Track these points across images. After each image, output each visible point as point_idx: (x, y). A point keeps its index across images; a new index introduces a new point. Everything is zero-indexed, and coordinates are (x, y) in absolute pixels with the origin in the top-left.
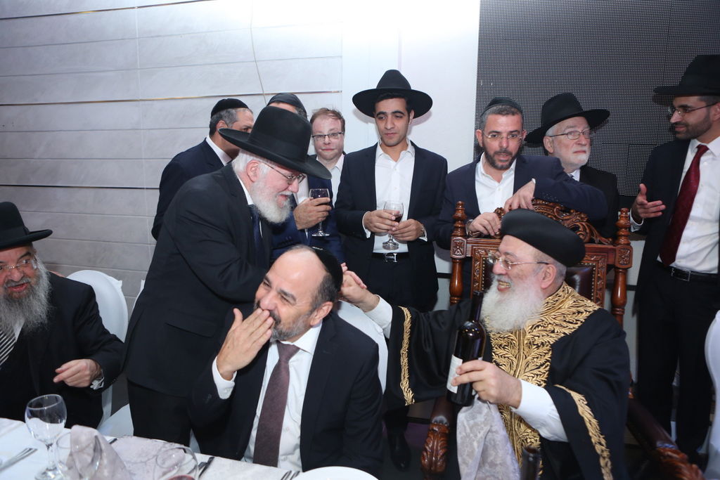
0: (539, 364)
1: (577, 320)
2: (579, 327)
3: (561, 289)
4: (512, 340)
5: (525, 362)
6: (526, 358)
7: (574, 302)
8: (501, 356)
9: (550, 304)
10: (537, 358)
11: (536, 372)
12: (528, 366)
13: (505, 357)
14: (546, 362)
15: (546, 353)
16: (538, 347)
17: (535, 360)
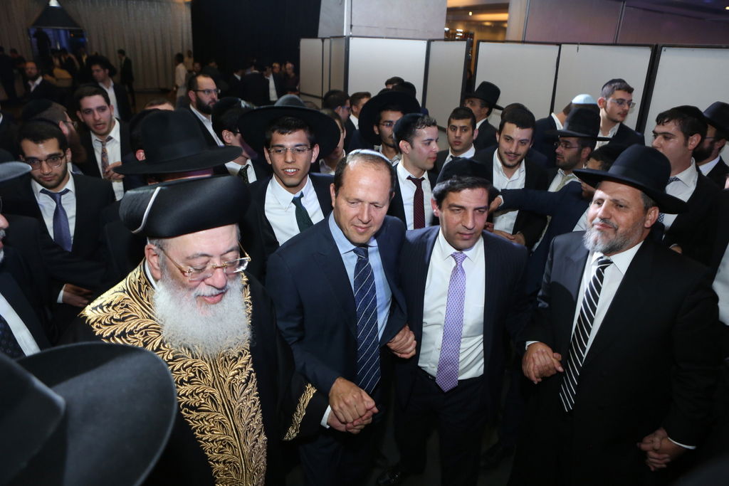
0: (243, 381)
4: (199, 367)
5: (226, 386)
6: (225, 381)
8: (191, 394)
10: (238, 374)
11: (247, 391)
12: (233, 390)
13: (198, 394)
14: (250, 374)
15: (246, 365)
16: (236, 360)
17: (237, 377)
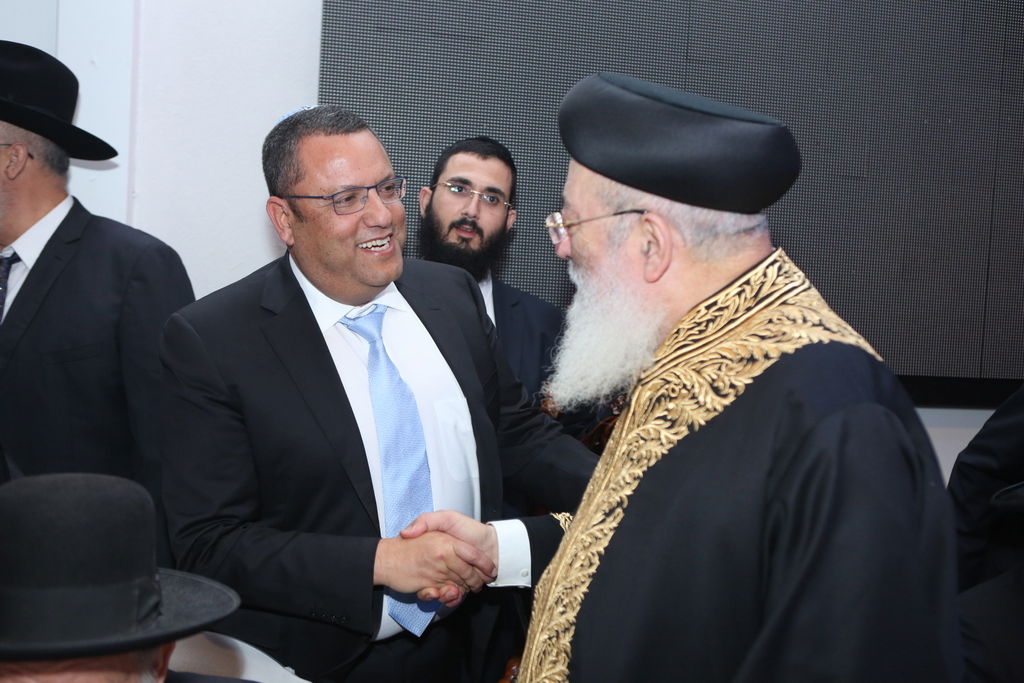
1: (732, 386)
2: (726, 407)
3: (734, 289)
7: (770, 321)
9: (681, 336)
